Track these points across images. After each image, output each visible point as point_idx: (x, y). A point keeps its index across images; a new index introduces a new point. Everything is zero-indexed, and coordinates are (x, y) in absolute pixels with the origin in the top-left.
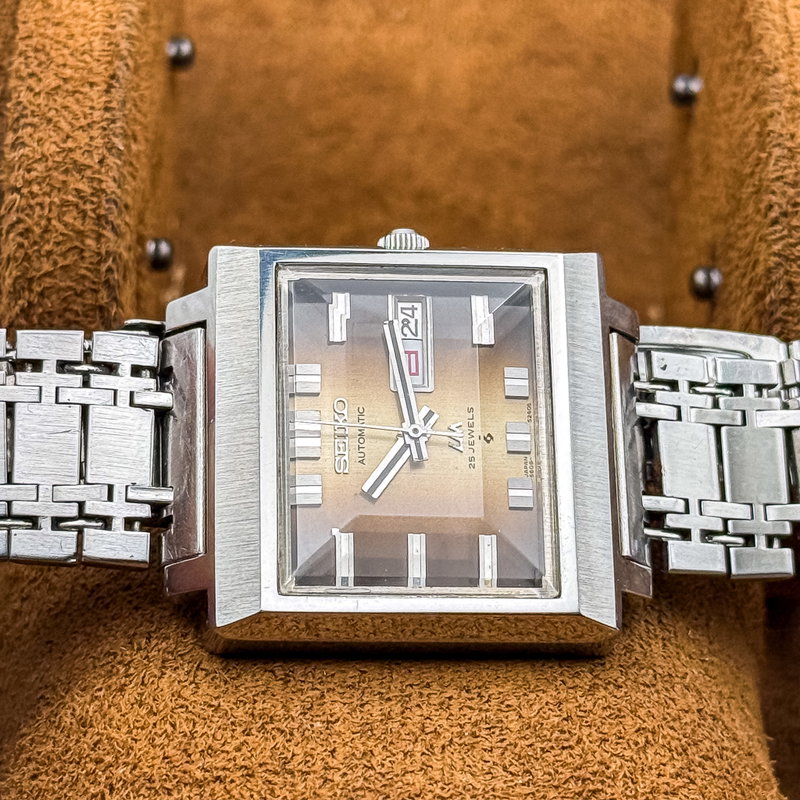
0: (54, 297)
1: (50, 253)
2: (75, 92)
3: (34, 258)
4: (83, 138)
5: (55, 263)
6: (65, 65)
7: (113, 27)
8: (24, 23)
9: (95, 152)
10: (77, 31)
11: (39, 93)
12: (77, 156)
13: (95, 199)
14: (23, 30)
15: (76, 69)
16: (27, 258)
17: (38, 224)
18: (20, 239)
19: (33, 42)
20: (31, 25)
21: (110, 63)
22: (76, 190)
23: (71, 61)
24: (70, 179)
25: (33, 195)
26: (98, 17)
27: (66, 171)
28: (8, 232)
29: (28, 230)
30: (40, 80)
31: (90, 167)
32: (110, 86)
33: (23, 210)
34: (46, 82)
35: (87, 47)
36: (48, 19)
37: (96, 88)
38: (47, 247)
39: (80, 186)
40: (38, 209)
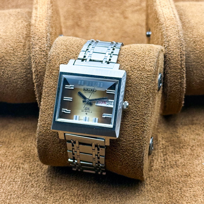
0: (42, 73)
1: (40, 66)
2: (41, 39)
3: (38, 67)
4: (43, 46)
5: (41, 67)
6: (39, 35)
7: (46, 28)
8: (32, 30)
9: (45, 48)
10: (41, 30)
11: (35, 40)
12: (42, 49)
13: (46, 56)
14: (31, 31)
15: (41, 35)
16: (37, 67)
17: (38, 61)
18: (35, 64)
19: (33, 32)
20: (33, 30)
21: (46, 34)
22: (43, 54)
23: (40, 34)
24: (42, 53)
25: (36, 56)
26: (44, 27)
27: (41, 52)
28: (33, 63)
29: (36, 62)
30: (35, 38)
31: (45, 50)
32: (47, 37)
33: (35, 59)
34: (36, 38)
35: (42, 32)
36: (36, 29)
37: (44, 38)
38: (40, 64)
39: (44, 54)
40: (37, 58)
